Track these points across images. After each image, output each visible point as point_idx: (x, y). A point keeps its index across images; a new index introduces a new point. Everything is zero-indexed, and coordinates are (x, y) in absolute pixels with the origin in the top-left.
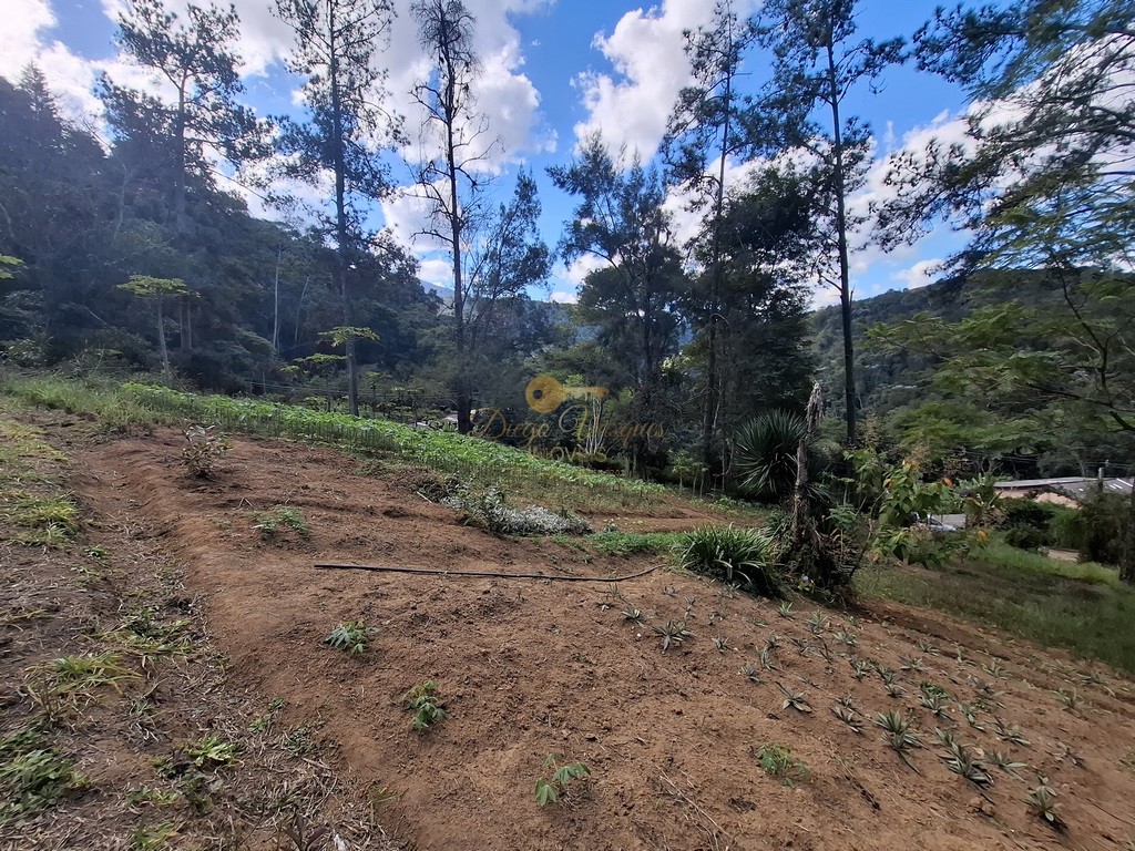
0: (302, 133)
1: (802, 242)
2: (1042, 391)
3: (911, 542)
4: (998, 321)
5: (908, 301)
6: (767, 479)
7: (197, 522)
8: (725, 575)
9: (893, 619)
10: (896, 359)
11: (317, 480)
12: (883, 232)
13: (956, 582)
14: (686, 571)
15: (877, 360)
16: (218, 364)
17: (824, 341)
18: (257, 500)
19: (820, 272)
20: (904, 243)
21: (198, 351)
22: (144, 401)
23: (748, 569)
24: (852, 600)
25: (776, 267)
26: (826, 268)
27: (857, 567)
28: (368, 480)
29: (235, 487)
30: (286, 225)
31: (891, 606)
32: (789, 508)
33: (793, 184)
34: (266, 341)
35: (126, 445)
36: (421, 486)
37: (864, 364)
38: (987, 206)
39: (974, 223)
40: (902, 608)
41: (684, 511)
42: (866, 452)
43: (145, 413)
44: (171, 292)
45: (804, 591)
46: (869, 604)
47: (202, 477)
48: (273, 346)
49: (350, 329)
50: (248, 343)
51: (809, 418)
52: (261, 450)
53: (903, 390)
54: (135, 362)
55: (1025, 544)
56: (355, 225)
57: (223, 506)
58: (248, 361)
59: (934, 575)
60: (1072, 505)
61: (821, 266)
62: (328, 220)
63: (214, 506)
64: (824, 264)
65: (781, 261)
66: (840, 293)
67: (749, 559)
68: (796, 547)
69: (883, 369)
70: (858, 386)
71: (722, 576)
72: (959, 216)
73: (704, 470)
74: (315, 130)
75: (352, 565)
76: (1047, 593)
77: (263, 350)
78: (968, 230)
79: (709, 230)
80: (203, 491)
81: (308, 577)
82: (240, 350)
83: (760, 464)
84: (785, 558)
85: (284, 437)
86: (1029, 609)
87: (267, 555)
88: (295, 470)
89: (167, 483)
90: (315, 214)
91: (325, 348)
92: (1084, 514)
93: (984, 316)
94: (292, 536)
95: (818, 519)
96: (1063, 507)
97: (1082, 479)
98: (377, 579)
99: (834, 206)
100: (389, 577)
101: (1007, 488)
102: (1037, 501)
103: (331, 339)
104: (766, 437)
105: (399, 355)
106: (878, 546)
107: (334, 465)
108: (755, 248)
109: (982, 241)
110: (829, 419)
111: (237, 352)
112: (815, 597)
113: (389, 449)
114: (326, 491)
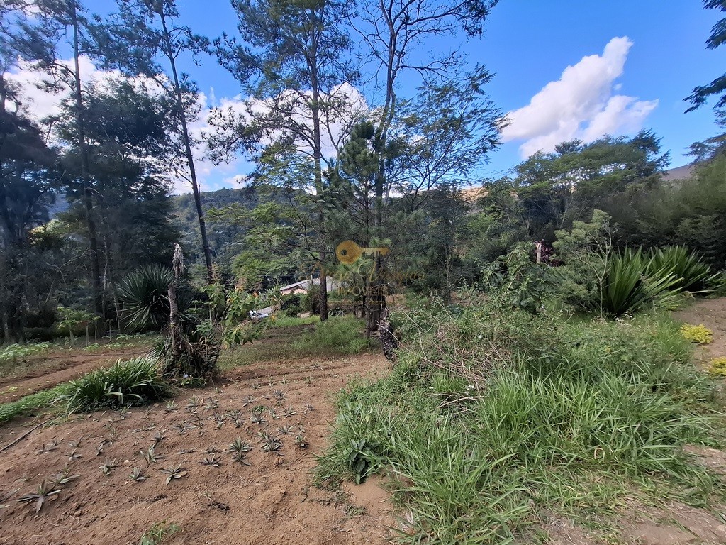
1: (160, 146)
2: (289, 245)
3: (243, 332)
4: (269, 210)
5: (234, 196)
6: (149, 316)
8: (117, 402)
9: (240, 377)
10: (232, 228)
12: (211, 153)
13: (268, 343)
14: (74, 417)
15: (222, 228)
17: (189, 216)
19: (176, 170)
20: (224, 162)
23: (137, 390)
24: (218, 376)
25: (142, 159)
26: (180, 167)
27: (217, 356)
31: (240, 370)
32: (167, 332)
33: (148, 102)
37: (215, 230)
38: (260, 151)
39: (255, 159)
40: (244, 368)
41: (75, 359)
42: (214, 285)
45: (186, 385)
46: (228, 374)
51: (175, 269)
53: (237, 245)
55: (293, 314)
59: (259, 343)
60: (305, 292)
61: (176, 166)
64: (178, 165)
65: (145, 156)
66: (192, 186)
67: (139, 380)
68: (176, 358)
69: (226, 234)
70: (212, 243)
71: (115, 404)
72: (249, 154)
73: (96, 318)
76: (300, 334)
78: (253, 162)
79: (70, 114)
83: (143, 305)
84: (170, 369)
86: (296, 345)
92: (310, 296)
93: (262, 208)
95: (189, 334)
96: (303, 294)
97: (306, 281)
99: (180, 127)
101: (284, 290)
102: (295, 293)
104: (144, 286)
106: (226, 340)
108: (122, 142)
109: (260, 169)
110: (198, 265)
112: (193, 386)
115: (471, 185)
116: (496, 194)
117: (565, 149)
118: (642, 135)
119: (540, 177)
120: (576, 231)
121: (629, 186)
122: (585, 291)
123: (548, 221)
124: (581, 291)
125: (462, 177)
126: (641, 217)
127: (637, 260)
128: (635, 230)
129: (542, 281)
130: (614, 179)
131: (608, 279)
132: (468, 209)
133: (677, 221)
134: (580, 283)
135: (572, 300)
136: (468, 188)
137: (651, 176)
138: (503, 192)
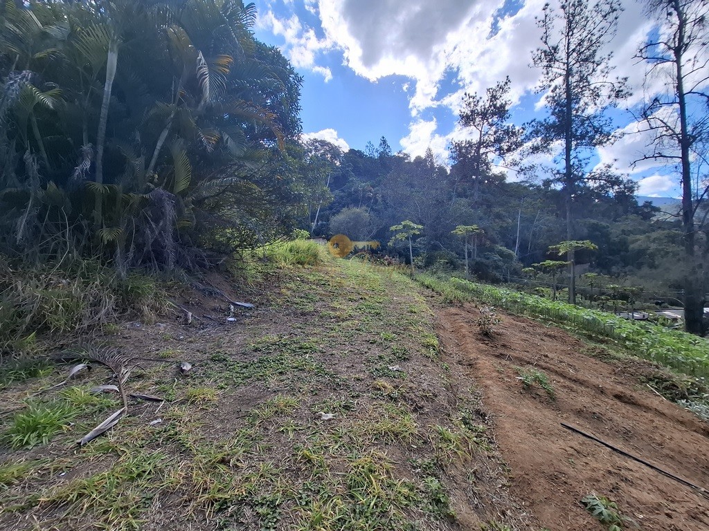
0: (543, 125)
7: (486, 363)
11: (553, 351)
16: (487, 266)
18: (516, 358)
21: (478, 259)
22: (459, 287)
28: (594, 360)
29: (504, 346)
30: (526, 182)
34: (511, 252)
35: (453, 310)
36: (651, 380)
43: (459, 293)
44: (472, 232)
47: (486, 335)
48: (515, 254)
49: (574, 243)
50: (501, 254)
52: (514, 322)
54: (452, 266)
56: (579, 170)
57: (497, 356)
58: (500, 264)
62: (558, 172)
63: (493, 355)
74: (552, 119)
75: (592, 436)
77: (510, 257)
80: (487, 344)
81: (557, 431)
82: (497, 257)
85: (526, 315)
87: (527, 401)
88: (537, 340)
89: (471, 335)
90: (550, 171)
91: (554, 256)
94: (542, 392)
98: (620, 460)
100: (631, 464)
103: (558, 249)
105: (610, 257)
107: (564, 342)
111: (495, 258)
113: (607, 336)
114: (561, 362)
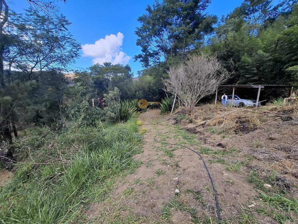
115: (67, 71)
116: (82, 77)
117: (107, 64)
118: (127, 66)
119: (99, 73)
120: (109, 94)
121: (125, 81)
122: (114, 115)
123: (103, 90)
124: (113, 115)
125: (63, 68)
126: (128, 91)
127: (127, 103)
128: (127, 94)
129: (95, 114)
130: (121, 78)
131: (120, 110)
132: (68, 83)
133: (136, 92)
134: (113, 112)
135: (111, 118)
136: (66, 73)
137: (130, 79)
138: (85, 77)
